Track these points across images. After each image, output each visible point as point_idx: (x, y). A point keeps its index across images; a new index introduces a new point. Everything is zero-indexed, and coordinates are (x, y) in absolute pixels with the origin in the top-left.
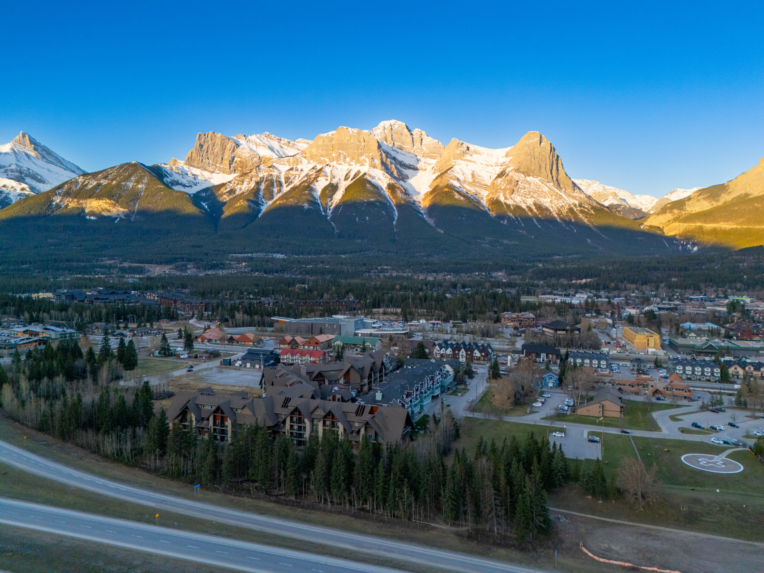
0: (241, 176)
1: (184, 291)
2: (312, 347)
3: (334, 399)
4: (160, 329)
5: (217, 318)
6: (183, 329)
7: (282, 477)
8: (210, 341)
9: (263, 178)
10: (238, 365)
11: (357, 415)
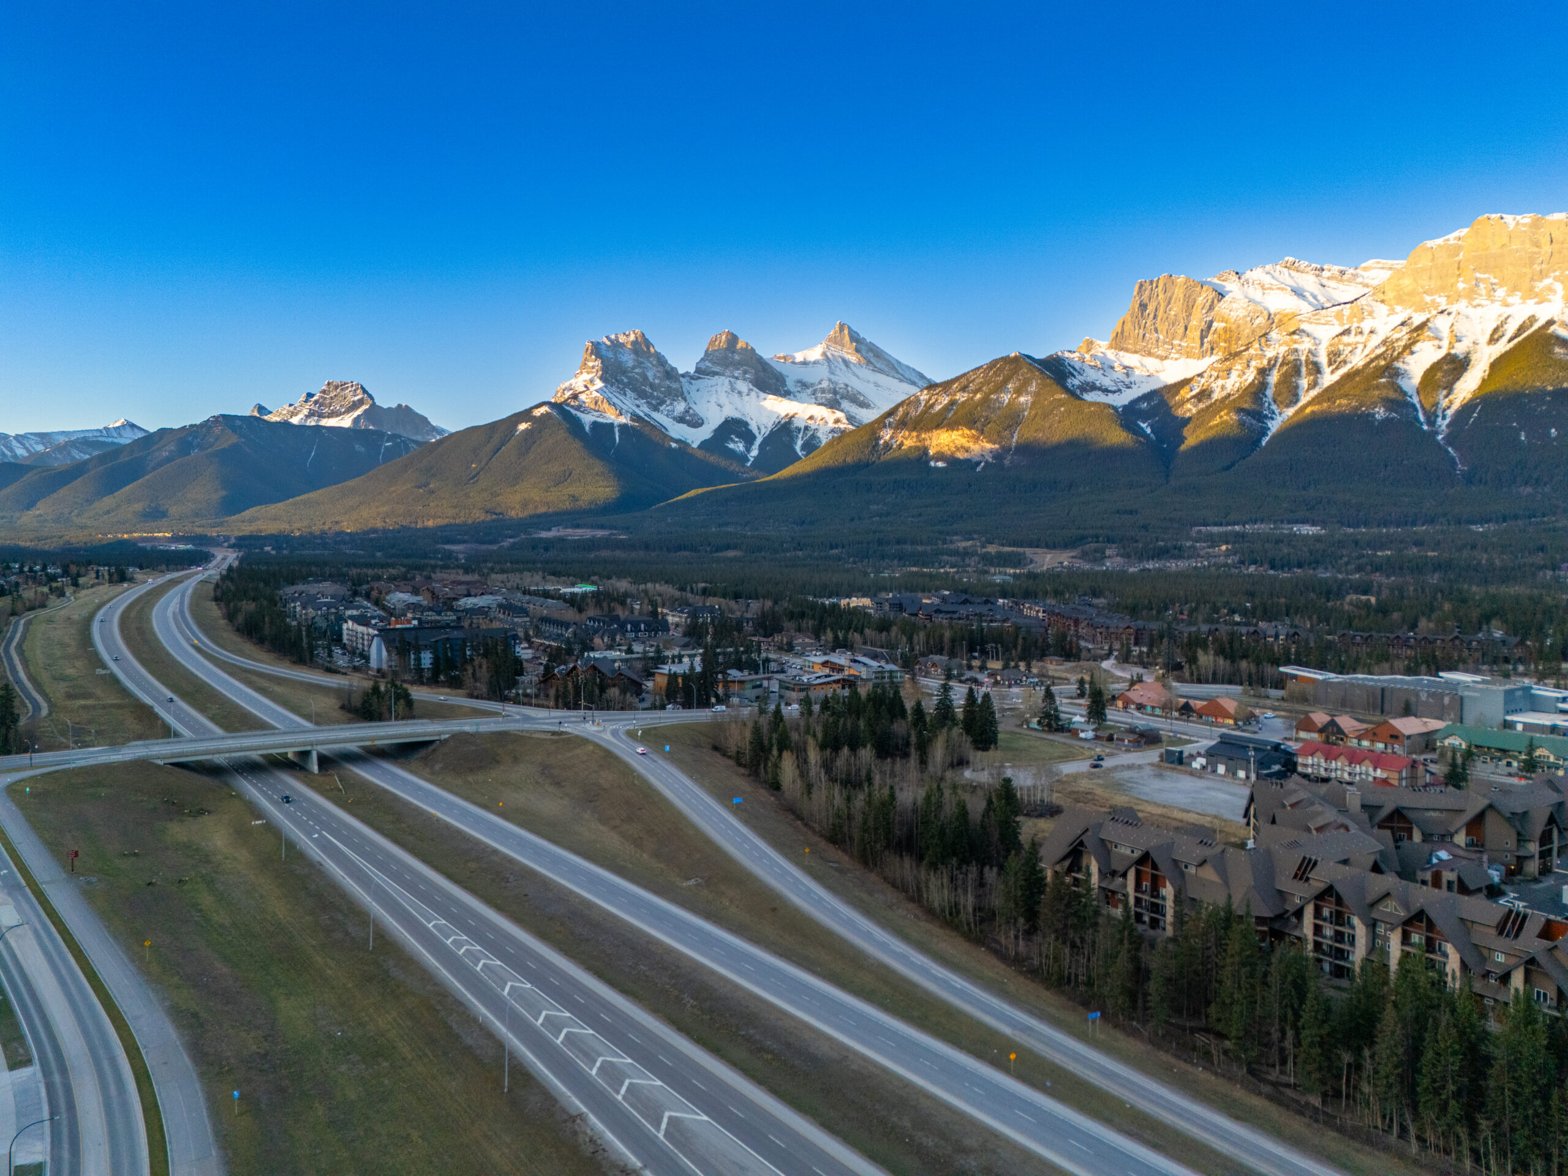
0: (1226, 360)
1: (1095, 601)
2: (1380, 746)
3: (1436, 882)
4: (1043, 676)
5: (1160, 660)
6: (1087, 678)
7: (1288, 1044)
8: (1140, 707)
9: (1276, 358)
10: (1198, 767)
11: (1501, 933)
